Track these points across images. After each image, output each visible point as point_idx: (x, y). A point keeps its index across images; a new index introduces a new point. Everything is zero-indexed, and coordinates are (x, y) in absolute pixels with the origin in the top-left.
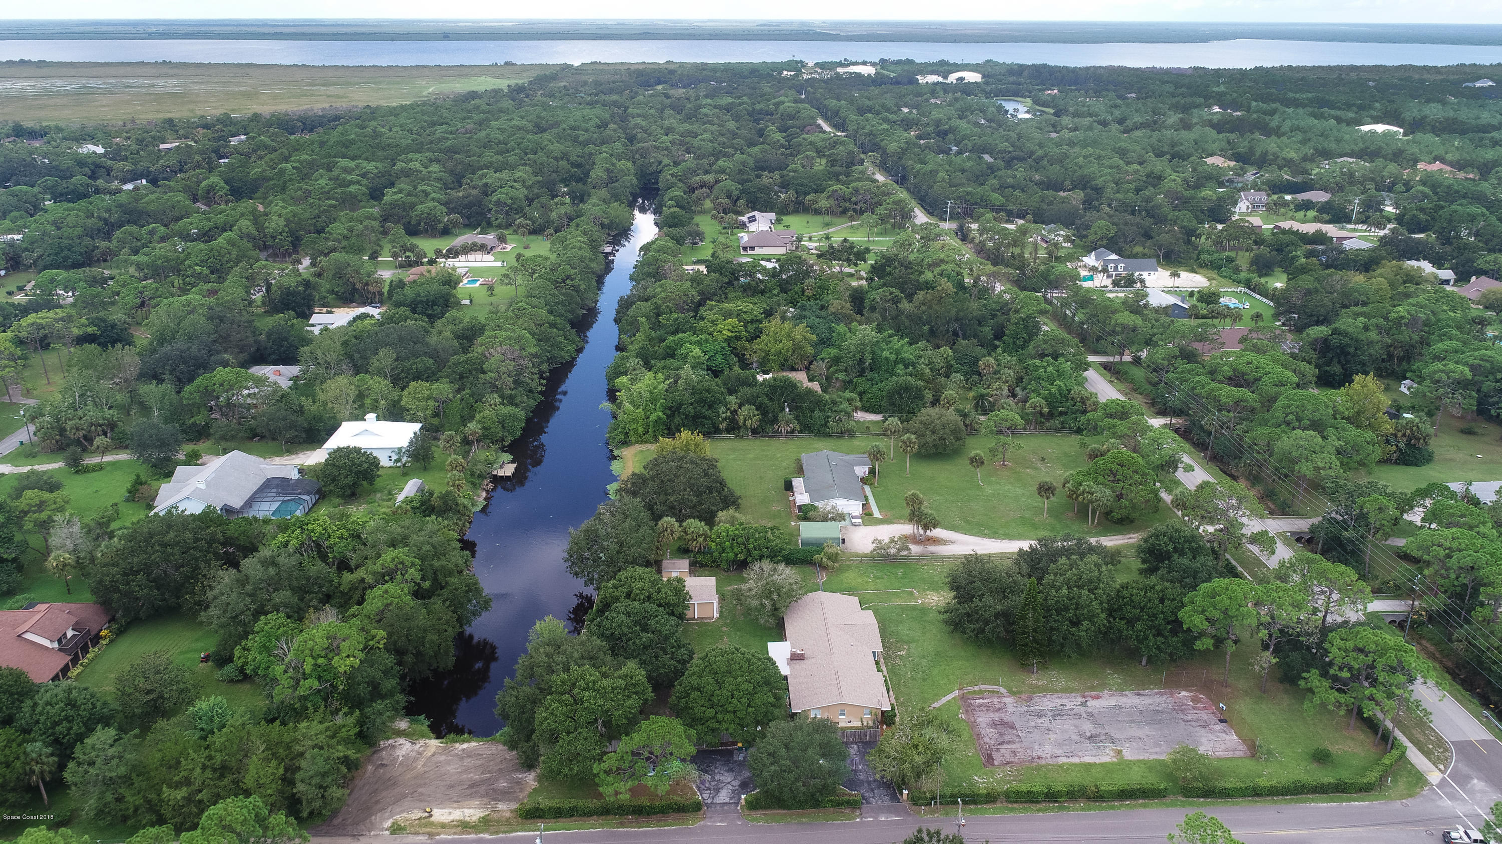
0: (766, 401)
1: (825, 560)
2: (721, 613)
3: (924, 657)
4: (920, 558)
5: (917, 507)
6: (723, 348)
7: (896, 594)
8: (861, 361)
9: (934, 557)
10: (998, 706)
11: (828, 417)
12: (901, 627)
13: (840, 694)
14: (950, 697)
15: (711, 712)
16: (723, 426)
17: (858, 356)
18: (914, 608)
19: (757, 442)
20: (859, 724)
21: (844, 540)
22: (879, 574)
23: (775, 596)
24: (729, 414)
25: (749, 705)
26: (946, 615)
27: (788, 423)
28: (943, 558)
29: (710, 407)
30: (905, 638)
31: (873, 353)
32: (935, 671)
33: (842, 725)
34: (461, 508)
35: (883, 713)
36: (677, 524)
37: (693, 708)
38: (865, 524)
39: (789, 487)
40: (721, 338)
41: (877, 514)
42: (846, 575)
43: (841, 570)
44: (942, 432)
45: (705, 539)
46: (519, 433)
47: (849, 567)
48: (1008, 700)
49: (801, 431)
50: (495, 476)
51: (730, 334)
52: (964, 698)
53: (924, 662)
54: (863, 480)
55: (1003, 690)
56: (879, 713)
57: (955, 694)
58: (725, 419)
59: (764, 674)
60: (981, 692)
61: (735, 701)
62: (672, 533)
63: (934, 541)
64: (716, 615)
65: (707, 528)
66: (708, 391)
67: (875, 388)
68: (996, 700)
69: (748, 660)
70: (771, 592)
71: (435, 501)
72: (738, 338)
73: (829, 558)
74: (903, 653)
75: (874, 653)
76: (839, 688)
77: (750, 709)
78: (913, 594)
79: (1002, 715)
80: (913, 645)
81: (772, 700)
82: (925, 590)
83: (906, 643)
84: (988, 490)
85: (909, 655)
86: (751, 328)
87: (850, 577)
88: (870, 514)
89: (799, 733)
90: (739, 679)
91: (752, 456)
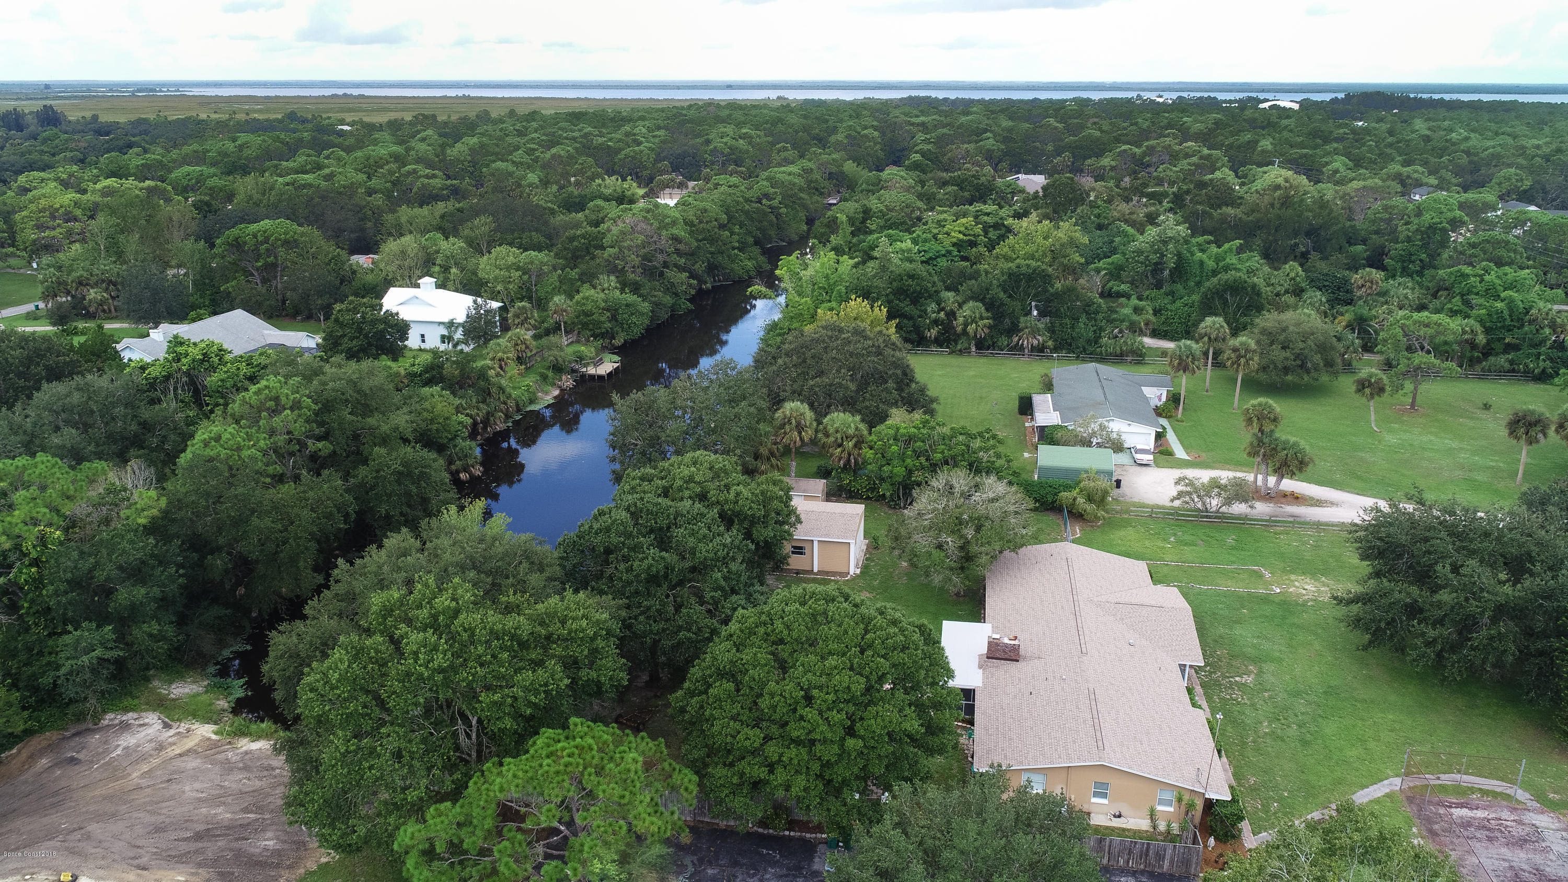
0: (1002, 295)
1: (1081, 500)
2: (865, 568)
3: (1297, 694)
4: (1270, 523)
5: (1267, 429)
6: (949, 252)
7: (1224, 573)
8: (1157, 268)
9: (1297, 523)
10: (1518, 831)
11: (1101, 329)
12: (1238, 631)
13: (1100, 747)
14: (1377, 791)
15: (751, 736)
16: (933, 333)
17: (1154, 258)
18: (1266, 600)
19: (983, 360)
20: (1143, 824)
21: (1118, 483)
22: (1188, 538)
23: (970, 532)
24: (942, 315)
25: (850, 732)
26: (1355, 608)
27: (1034, 332)
28: (1318, 525)
29: (915, 301)
30: (1249, 650)
31: (1179, 255)
32: (1330, 728)
33: (1098, 820)
34: (494, 390)
35: (1209, 804)
36: (809, 415)
37: (711, 720)
38: (1157, 464)
39: (1026, 407)
40: (947, 242)
41: (1180, 453)
42: (1122, 533)
43: (1111, 524)
44: (1301, 345)
45: (858, 445)
46: (637, 332)
47: (1125, 524)
48: (1544, 821)
49: (1056, 349)
50: (583, 376)
51: (961, 236)
52: (1413, 797)
53: (1300, 705)
54: (1159, 412)
55: (1522, 795)
56: (1200, 805)
57: (1394, 784)
58: (936, 322)
59: (898, 657)
60: (1459, 790)
61: (810, 714)
62: (800, 428)
63: (1296, 498)
64: (854, 570)
65: (863, 427)
66: (912, 277)
67: (1178, 304)
68: (1505, 814)
69: (867, 622)
70: (960, 522)
71: (448, 369)
72: (973, 244)
73: (1090, 499)
74: (1249, 679)
75: (1182, 667)
76: (1097, 727)
77: (851, 742)
78: (1261, 576)
79: (1538, 859)
80: (1269, 667)
81: (913, 725)
82: (1284, 571)
83: (1256, 660)
84: (1391, 439)
85: (1261, 687)
86: (993, 234)
87: (1128, 535)
88: (1170, 453)
89: (972, 826)
90: (832, 661)
91: (972, 373)
